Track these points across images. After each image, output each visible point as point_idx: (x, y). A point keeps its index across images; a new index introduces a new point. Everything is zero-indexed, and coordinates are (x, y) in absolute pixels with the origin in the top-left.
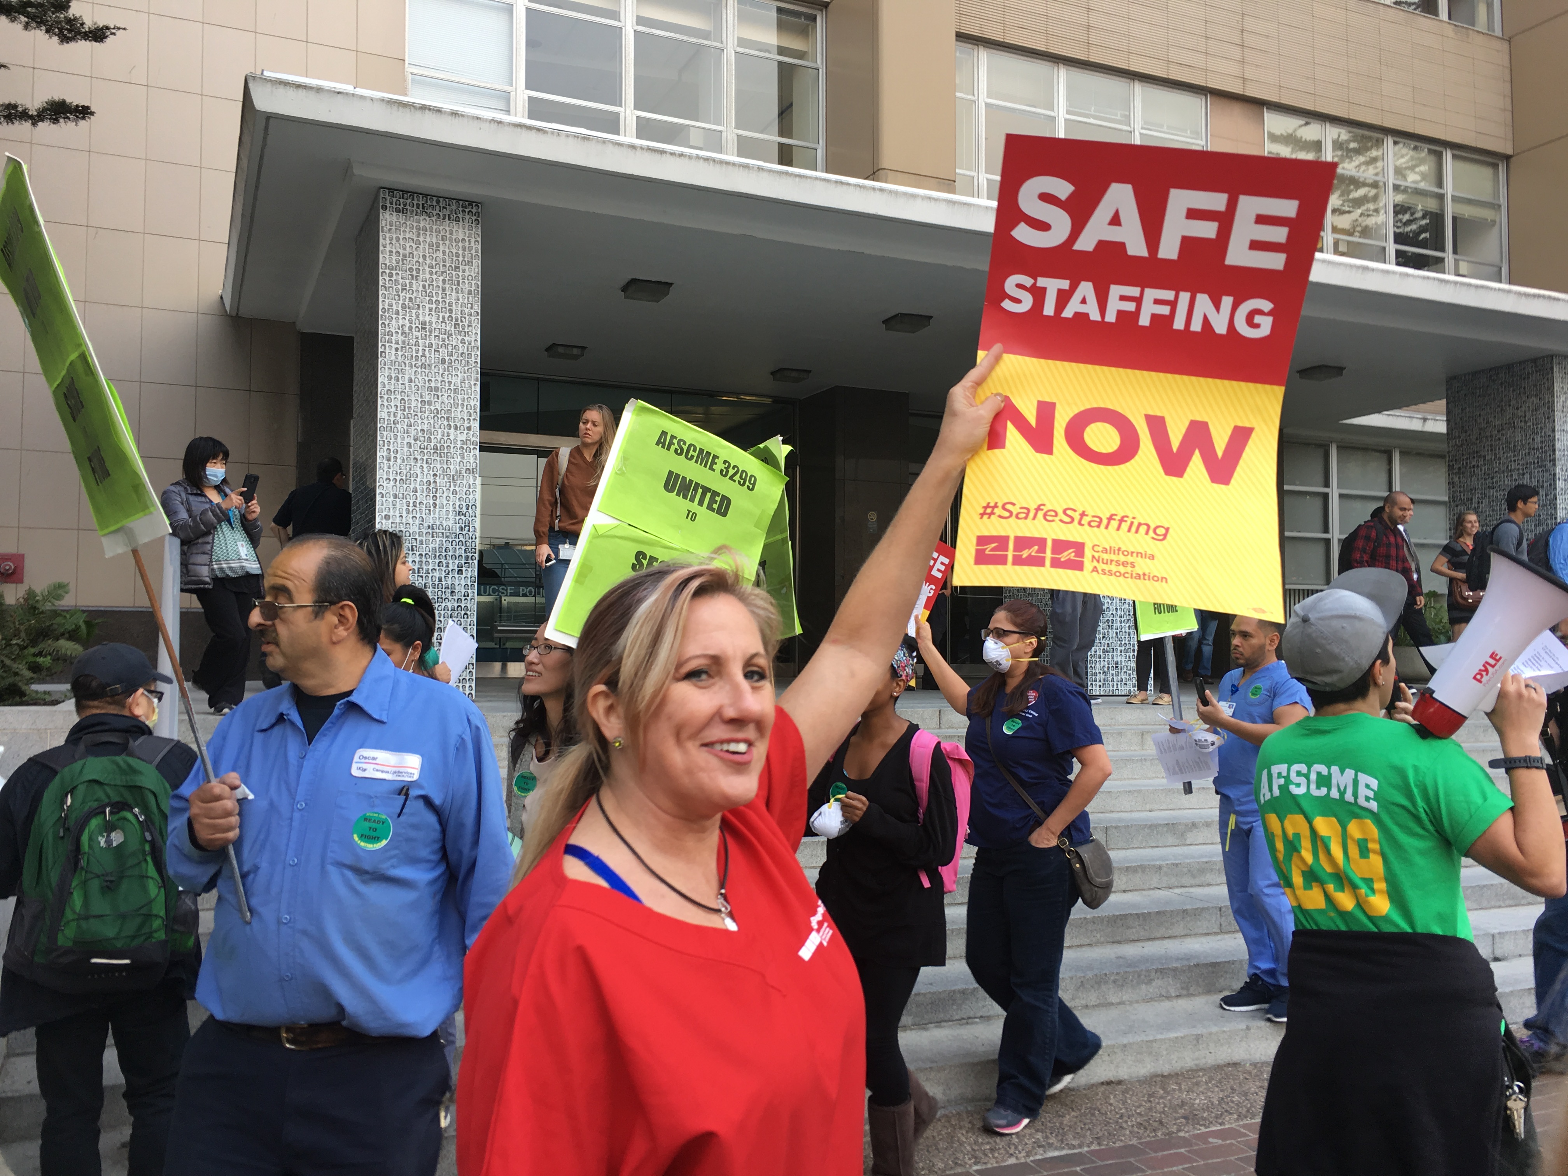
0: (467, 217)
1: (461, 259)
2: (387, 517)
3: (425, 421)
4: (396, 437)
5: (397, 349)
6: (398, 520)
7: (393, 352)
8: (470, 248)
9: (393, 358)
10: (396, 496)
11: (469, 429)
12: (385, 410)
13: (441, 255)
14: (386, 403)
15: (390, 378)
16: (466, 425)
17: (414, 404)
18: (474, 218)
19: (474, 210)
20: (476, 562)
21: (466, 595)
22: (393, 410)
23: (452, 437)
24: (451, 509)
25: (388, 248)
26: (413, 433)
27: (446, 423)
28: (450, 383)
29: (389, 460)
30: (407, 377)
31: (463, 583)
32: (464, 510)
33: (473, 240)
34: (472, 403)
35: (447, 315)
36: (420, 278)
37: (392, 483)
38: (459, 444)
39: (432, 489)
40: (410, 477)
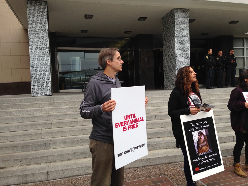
0: (44, 4)
1: (43, 12)
2: (32, 62)
3: (38, 44)
4: (33, 47)
5: (32, 30)
6: (34, 63)
7: (31, 31)
8: (45, 10)
9: (31, 32)
10: (33, 58)
11: (47, 45)
12: (30, 42)
13: (39, 12)
14: (30, 41)
15: (31, 36)
16: (46, 44)
17: (36, 41)
18: (45, 4)
19: (45, 2)
20: (50, 70)
21: (49, 76)
22: (32, 42)
23: (44, 47)
24: (44, 60)
25: (29, 11)
26: (36, 46)
27: (42, 44)
28: (42, 36)
29: (32, 51)
30: (34, 35)
31: (48, 74)
32: (47, 60)
33: (45, 8)
34: (47, 40)
35: (41, 23)
36: (35, 17)
37: (33, 56)
38: (45, 48)
39: (40, 56)
40: (36, 54)
